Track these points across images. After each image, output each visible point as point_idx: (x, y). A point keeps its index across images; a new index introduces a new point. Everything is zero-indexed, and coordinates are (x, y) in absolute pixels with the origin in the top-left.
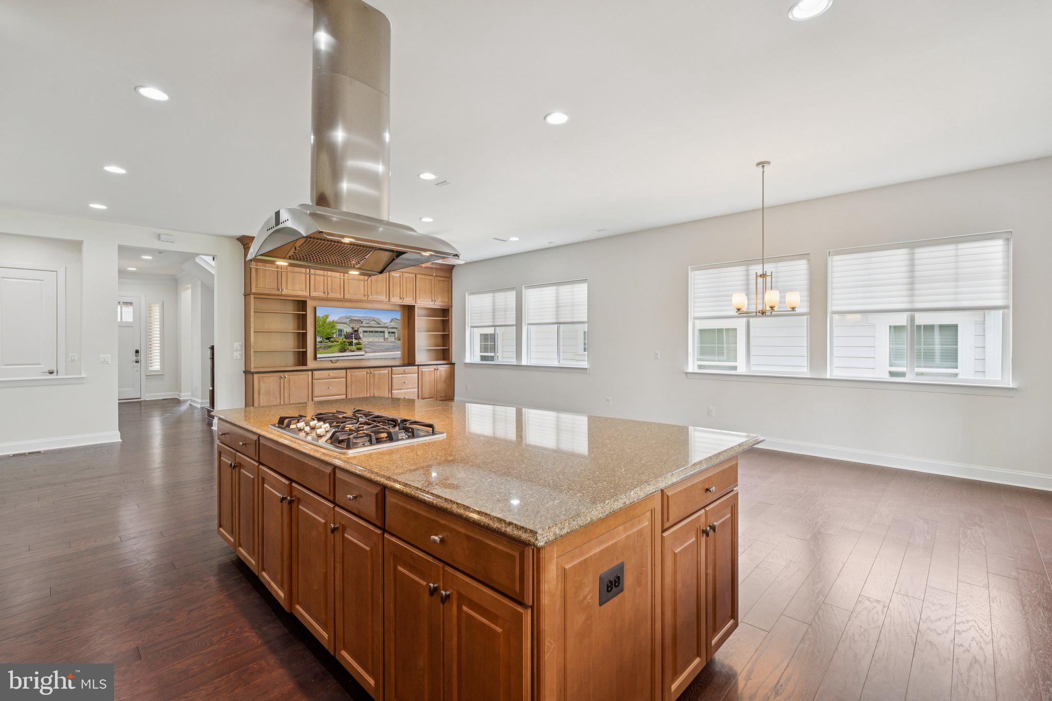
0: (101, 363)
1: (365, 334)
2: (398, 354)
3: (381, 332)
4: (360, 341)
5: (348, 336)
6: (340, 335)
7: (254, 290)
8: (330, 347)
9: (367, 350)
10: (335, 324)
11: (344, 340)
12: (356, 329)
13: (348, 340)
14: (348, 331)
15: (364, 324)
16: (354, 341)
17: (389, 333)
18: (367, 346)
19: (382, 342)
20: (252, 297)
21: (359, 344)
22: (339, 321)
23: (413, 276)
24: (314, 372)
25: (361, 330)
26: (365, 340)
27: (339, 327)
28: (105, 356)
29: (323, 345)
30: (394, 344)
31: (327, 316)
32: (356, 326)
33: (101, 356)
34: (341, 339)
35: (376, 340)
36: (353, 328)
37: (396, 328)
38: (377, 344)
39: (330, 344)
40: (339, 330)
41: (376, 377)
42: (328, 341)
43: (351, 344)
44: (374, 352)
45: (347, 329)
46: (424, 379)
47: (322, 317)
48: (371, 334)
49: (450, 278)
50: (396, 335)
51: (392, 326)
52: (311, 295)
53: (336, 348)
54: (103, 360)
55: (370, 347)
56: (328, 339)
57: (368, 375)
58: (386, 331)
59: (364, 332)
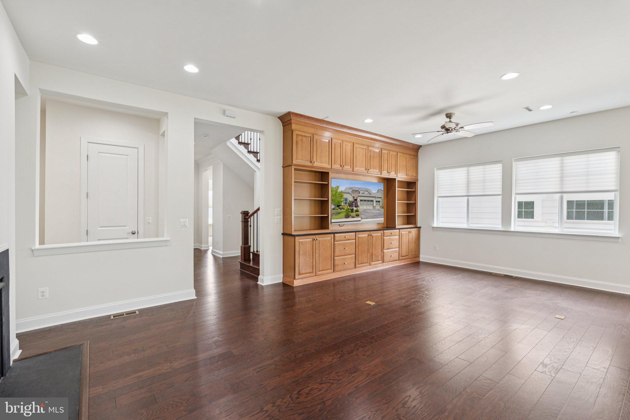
0: (181, 226)
1: (362, 202)
2: (382, 220)
3: (371, 201)
4: (358, 209)
5: (351, 204)
6: (346, 203)
7: (294, 162)
8: (339, 213)
9: (363, 216)
10: (343, 194)
11: (348, 207)
12: (355, 198)
13: (351, 208)
14: (351, 200)
15: (361, 194)
16: (355, 209)
17: (376, 202)
18: (363, 213)
19: (372, 210)
20: (293, 167)
21: (357, 211)
22: (346, 191)
23: (395, 153)
24: (336, 235)
25: (359, 199)
26: (362, 207)
27: (345, 196)
28: (184, 220)
29: (335, 211)
30: (379, 212)
31: (338, 187)
32: (356, 195)
33: (181, 220)
34: (346, 207)
35: (368, 208)
36: (354, 197)
37: (381, 198)
38: (369, 211)
39: (339, 210)
40: (345, 199)
41: (374, 239)
42: (338, 208)
43: (352, 211)
44: (367, 218)
45: (350, 199)
46: (402, 240)
47: (335, 188)
48: (365, 203)
49: (416, 157)
50: (381, 203)
51: (378, 196)
52: (332, 168)
53: (343, 215)
54: (182, 224)
55: (365, 214)
56: (338, 206)
57: (369, 237)
58: (375, 200)
59: (361, 201)
